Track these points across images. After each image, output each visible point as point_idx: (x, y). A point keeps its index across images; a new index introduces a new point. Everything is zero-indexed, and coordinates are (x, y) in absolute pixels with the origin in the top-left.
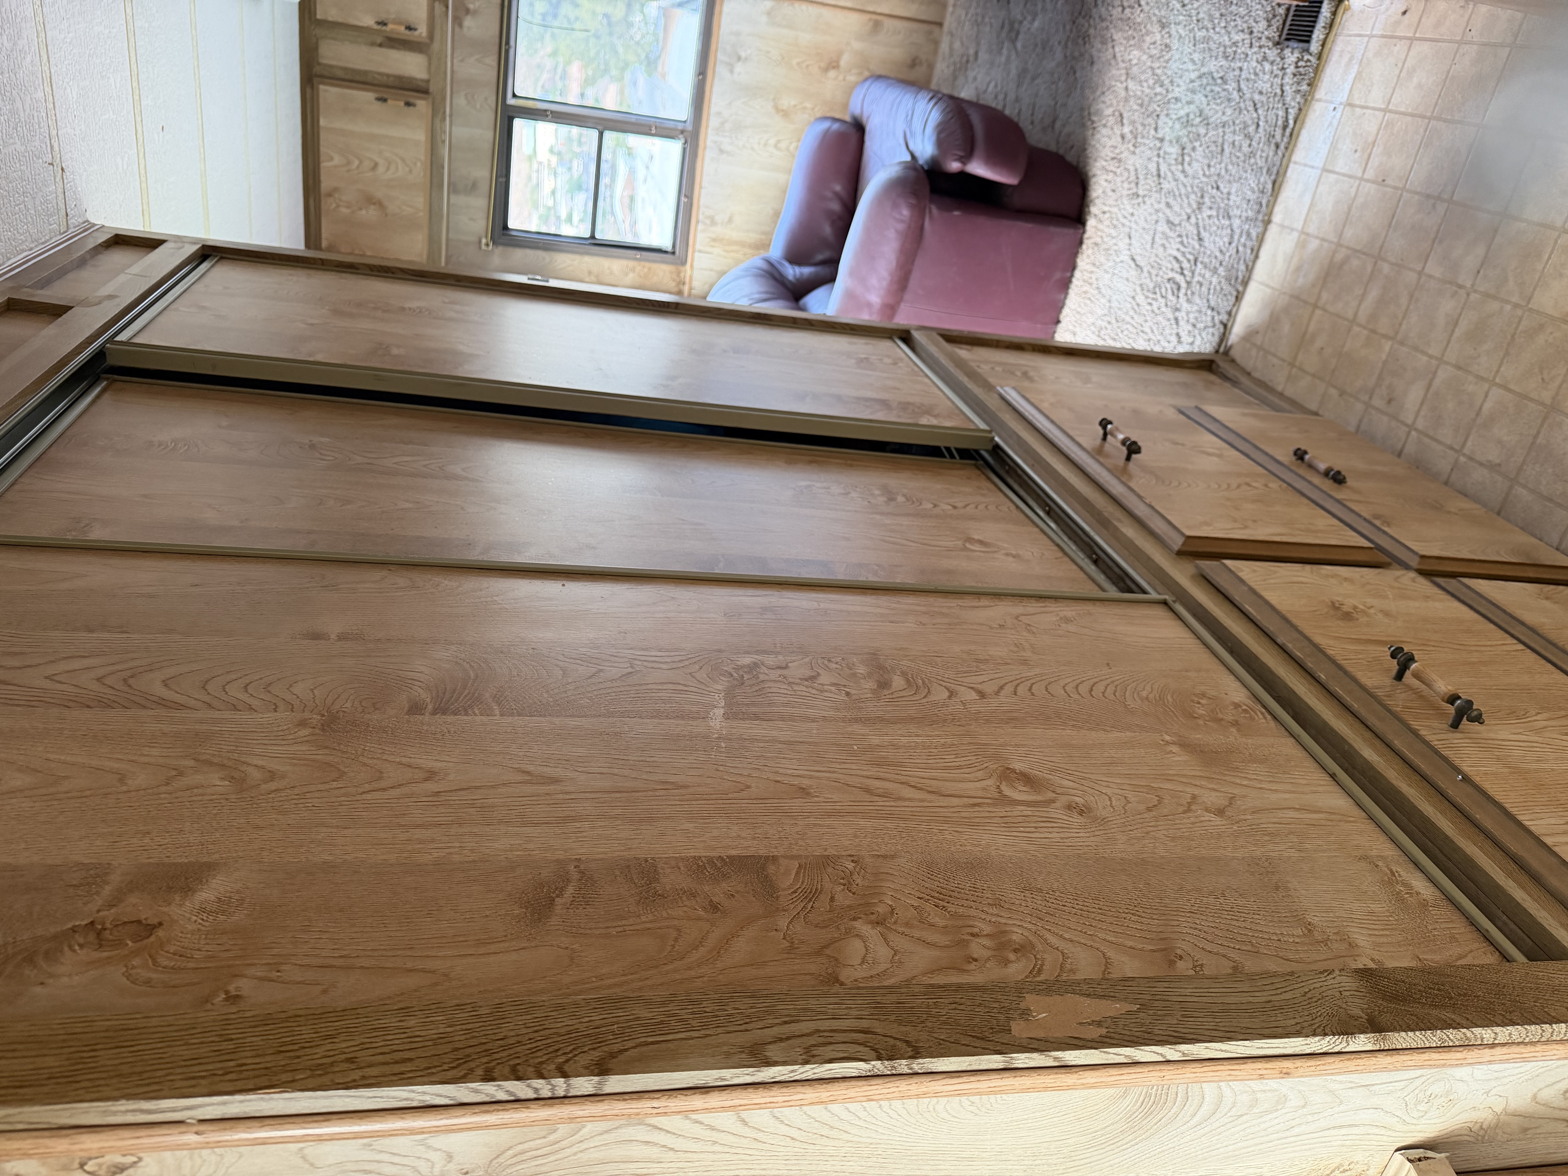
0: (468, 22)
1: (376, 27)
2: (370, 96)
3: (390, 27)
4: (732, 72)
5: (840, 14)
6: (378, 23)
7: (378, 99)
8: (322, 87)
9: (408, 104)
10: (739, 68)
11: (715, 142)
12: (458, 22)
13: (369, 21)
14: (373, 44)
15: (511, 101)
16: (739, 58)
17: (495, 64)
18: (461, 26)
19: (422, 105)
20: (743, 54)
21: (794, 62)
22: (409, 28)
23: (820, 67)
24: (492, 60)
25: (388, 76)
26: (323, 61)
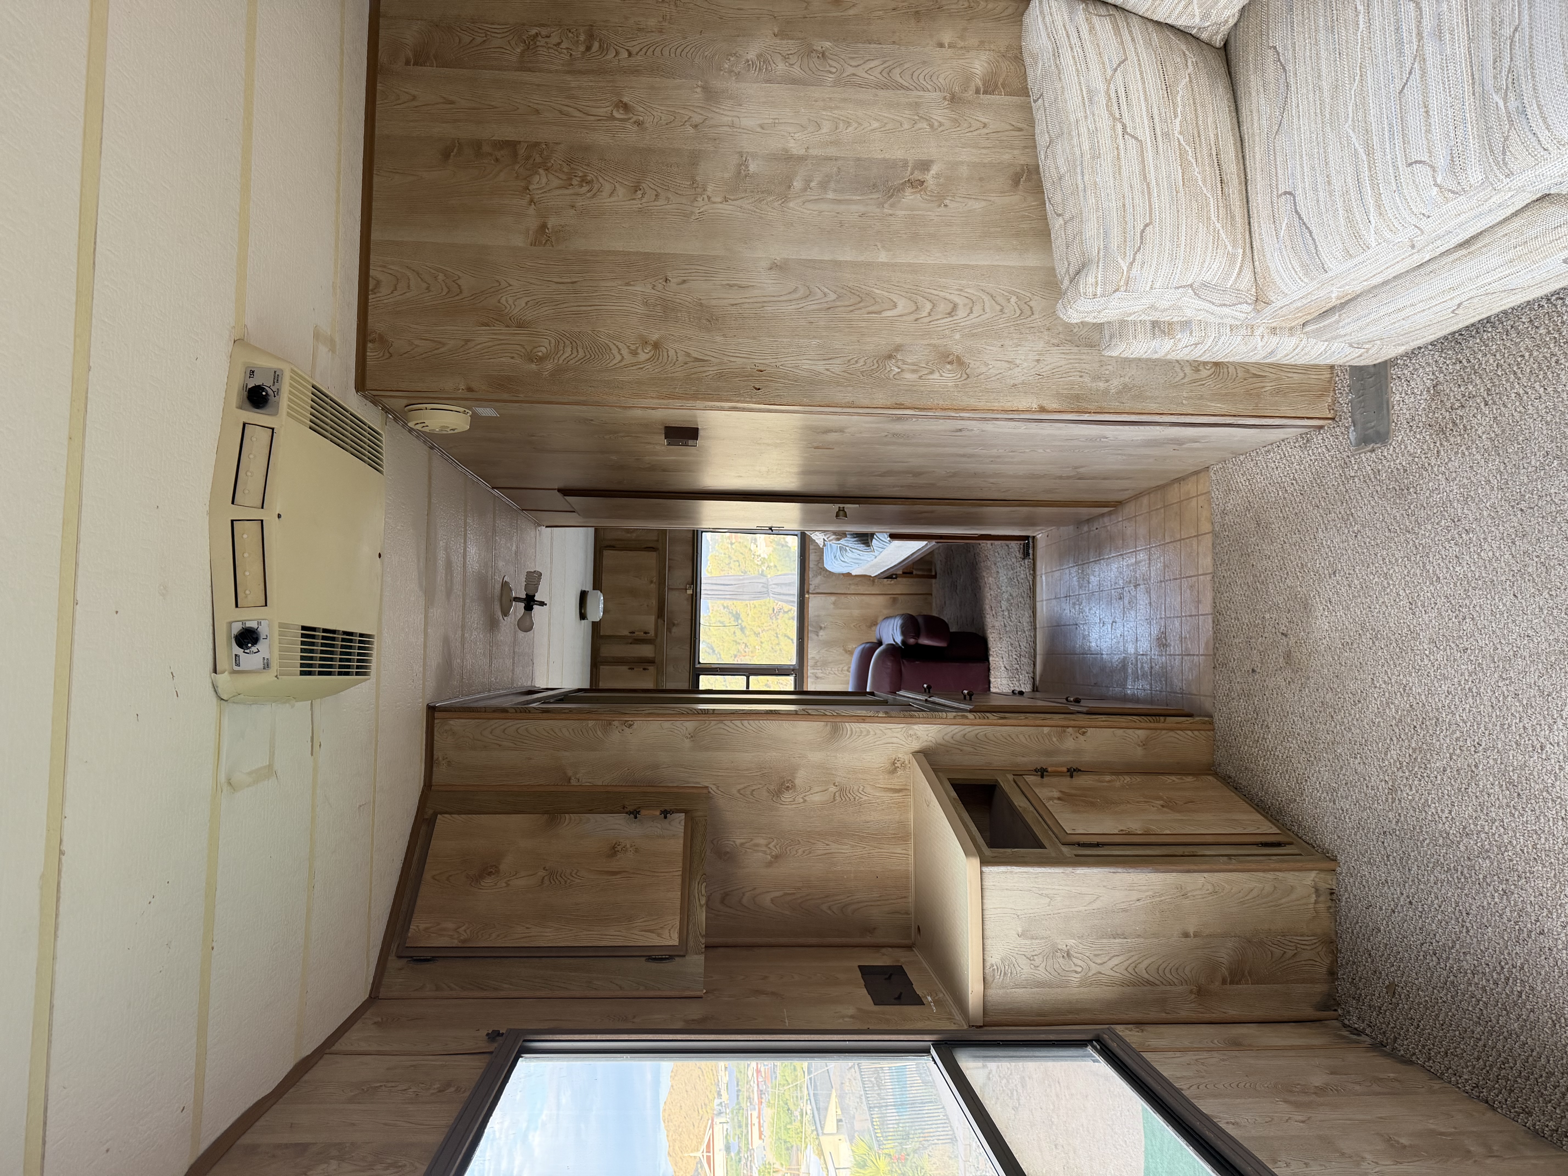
0: (674, 630)
1: (629, 635)
2: (624, 668)
3: (636, 633)
4: (818, 636)
5: (873, 598)
6: (630, 633)
7: (629, 669)
8: (601, 667)
9: (644, 669)
10: (821, 633)
11: (813, 673)
12: (669, 630)
13: (626, 633)
14: (627, 643)
15: (698, 666)
16: (821, 628)
17: (689, 649)
18: (670, 632)
19: (652, 669)
20: (823, 626)
21: (852, 626)
22: (645, 633)
23: (866, 626)
24: (687, 647)
25: (634, 657)
26: (601, 655)
